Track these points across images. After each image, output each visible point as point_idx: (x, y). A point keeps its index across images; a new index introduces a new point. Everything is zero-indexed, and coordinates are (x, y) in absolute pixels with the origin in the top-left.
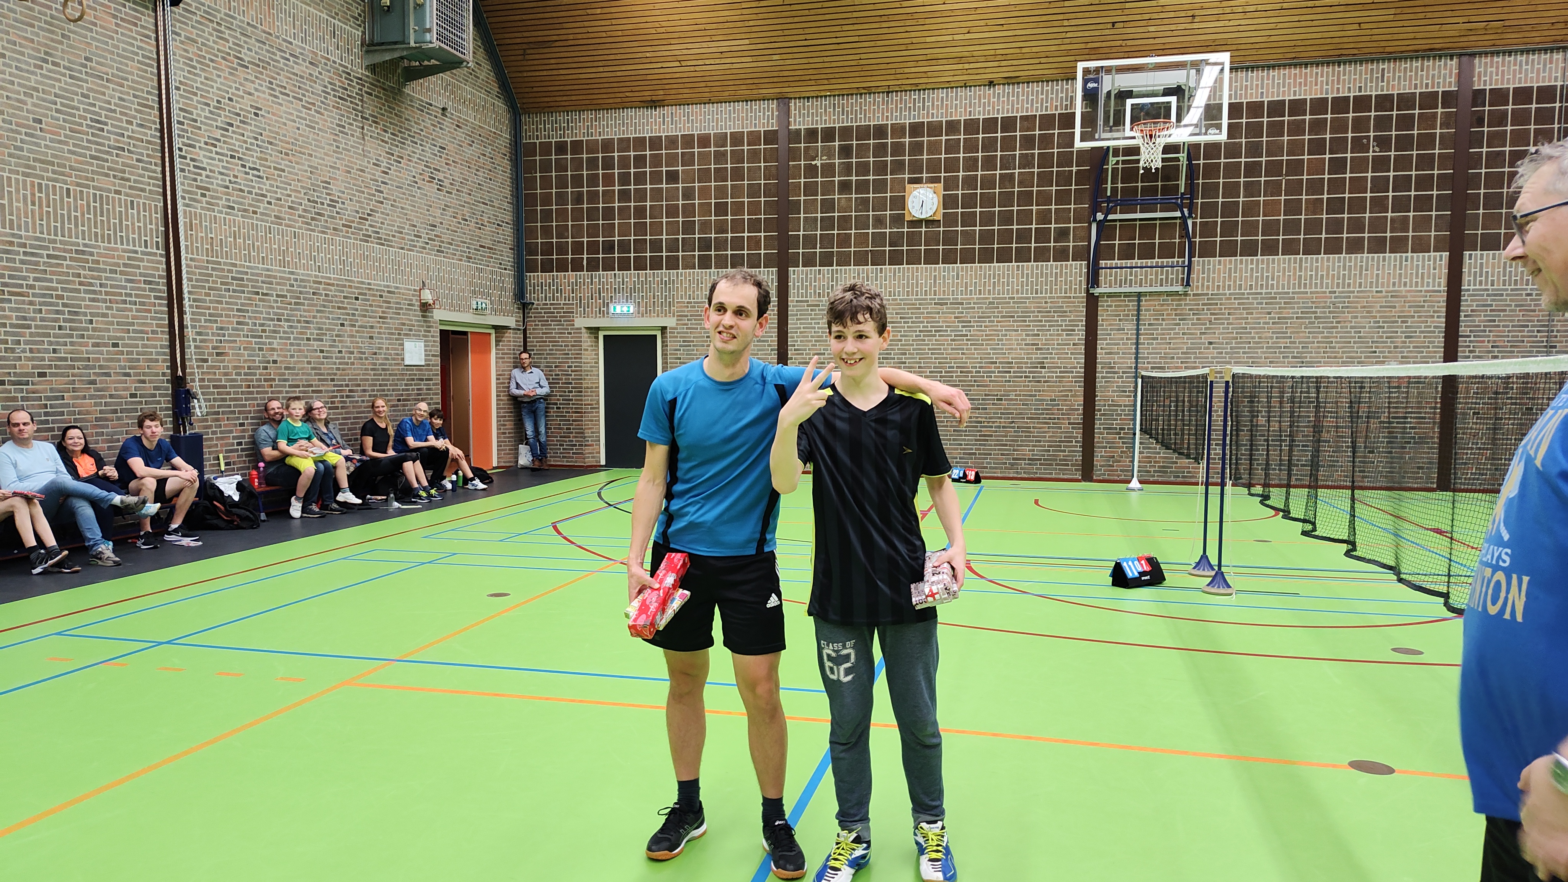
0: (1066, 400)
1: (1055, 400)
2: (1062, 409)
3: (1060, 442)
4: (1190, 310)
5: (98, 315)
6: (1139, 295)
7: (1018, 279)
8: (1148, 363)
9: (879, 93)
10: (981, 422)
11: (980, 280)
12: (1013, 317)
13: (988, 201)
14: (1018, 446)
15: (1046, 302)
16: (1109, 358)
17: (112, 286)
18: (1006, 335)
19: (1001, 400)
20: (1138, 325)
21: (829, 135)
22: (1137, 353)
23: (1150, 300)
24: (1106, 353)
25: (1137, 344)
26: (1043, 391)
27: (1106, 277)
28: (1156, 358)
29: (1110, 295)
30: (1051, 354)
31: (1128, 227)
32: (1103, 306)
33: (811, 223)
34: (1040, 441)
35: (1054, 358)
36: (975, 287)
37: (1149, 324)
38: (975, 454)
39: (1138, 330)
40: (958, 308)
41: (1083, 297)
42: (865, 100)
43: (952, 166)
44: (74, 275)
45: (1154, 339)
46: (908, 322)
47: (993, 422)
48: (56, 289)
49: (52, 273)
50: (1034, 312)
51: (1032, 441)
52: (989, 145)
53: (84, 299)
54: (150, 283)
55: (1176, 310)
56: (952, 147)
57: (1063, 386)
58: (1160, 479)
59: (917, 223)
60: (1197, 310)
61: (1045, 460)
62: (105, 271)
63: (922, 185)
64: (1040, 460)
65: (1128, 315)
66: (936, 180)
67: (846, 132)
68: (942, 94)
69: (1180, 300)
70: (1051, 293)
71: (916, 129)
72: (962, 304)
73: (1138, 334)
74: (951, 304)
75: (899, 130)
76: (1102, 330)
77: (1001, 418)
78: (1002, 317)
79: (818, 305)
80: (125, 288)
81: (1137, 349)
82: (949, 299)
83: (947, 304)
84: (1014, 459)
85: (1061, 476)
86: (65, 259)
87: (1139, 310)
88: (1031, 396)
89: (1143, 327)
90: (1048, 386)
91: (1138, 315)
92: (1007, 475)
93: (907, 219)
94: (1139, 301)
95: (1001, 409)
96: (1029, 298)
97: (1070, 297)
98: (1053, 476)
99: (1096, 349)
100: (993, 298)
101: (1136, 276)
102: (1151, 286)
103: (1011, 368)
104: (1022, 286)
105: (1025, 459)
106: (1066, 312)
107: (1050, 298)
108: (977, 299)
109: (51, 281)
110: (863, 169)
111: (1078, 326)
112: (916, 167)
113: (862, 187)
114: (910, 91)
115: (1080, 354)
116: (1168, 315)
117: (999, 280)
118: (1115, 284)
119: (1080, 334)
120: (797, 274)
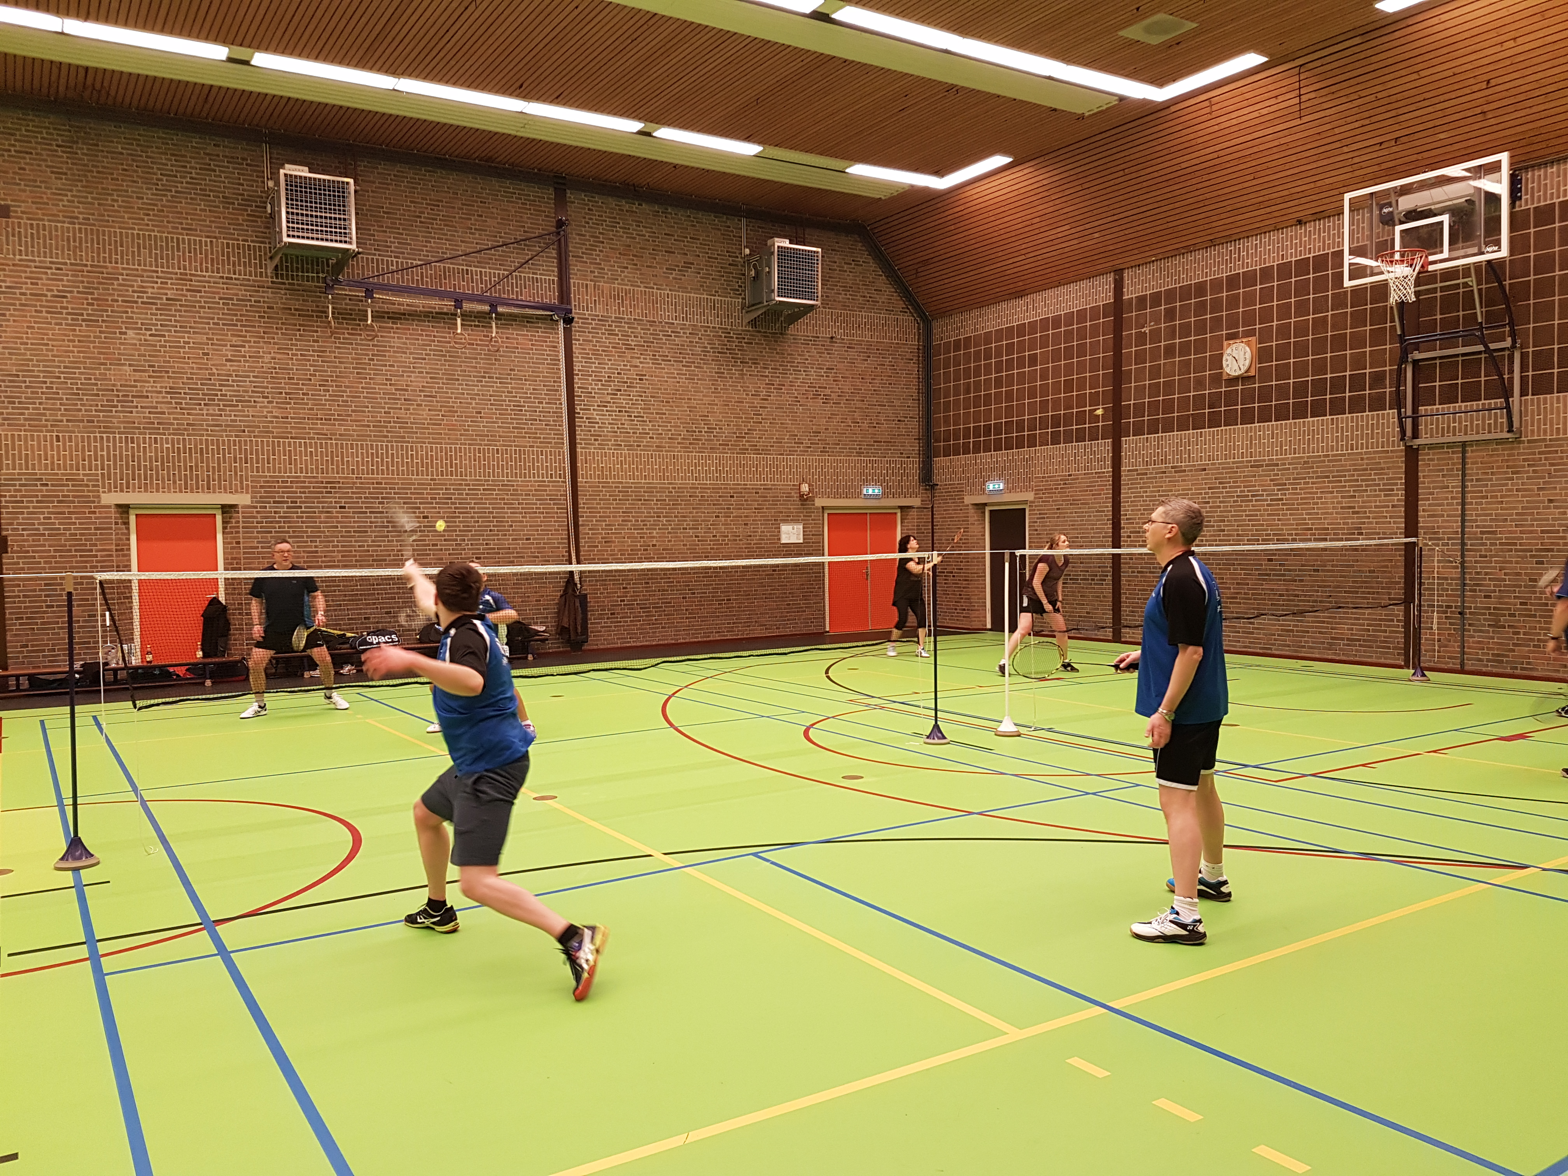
0: (1385, 572)
1: (1374, 572)
2: (1382, 583)
3: (1380, 620)
4: (1524, 461)
5: (516, 522)
6: (1464, 444)
7: (1332, 434)
8: (1477, 527)
9: (1199, 250)
10: (1297, 596)
11: (1295, 438)
12: (1328, 477)
13: (1301, 349)
14: (1337, 623)
15: (1362, 459)
16: (1431, 522)
17: (526, 504)
18: (1321, 498)
19: (1318, 571)
20: (1463, 481)
21: (1156, 299)
22: (1463, 515)
23: (1477, 451)
24: (1429, 516)
25: (1463, 504)
26: (1362, 561)
27: (1426, 426)
28: (1486, 521)
29: (1432, 447)
30: (1369, 518)
31: (1449, 366)
32: (1424, 460)
33: (1140, 390)
34: (1358, 619)
35: (1371, 523)
36: (1290, 447)
37: (1477, 480)
38: (1292, 631)
39: (1464, 486)
40: (1274, 470)
41: (1401, 451)
42: (1187, 259)
43: (1266, 315)
44: (500, 499)
45: (1482, 497)
46: (1226, 488)
47: (1310, 596)
48: (489, 508)
49: (486, 499)
50: (1349, 470)
51: (1350, 618)
52: (1302, 288)
53: (507, 513)
54: (554, 500)
55: (1507, 461)
56: (1266, 295)
57: (1383, 556)
58: (1494, 670)
59: (1233, 381)
60: (1533, 460)
61: (1364, 641)
62: (522, 495)
63: (1238, 341)
64: (1359, 640)
65: (1452, 470)
66: (1251, 333)
67: (1170, 295)
68: (1255, 241)
69: (1512, 449)
70: (1367, 448)
71: (1233, 281)
72: (1277, 465)
73: (1463, 493)
74: (1267, 465)
75: (1217, 285)
76: (1424, 488)
77: (1318, 591)
78: (1317, 477)
79: (1146, 474)
80: (536, 504)
81: (1463, 510)
82: (1265, 460)
83: (1262, 466)
84: (1332, 638)
85: (1382, 661)
86: (495, 490)
87: (1464, 463)
88: (1347, 566)
89: (1469, 484)
90: (1366, 555)
91: (1464, 469)
92: (1326, 657)
93: (1225, 377)
94: (1464, 452)
95: (1317, 581)
96: (1344, 455)
97: (1387, 452)
98: (1374, 660)
99: (1417, 511)
100: (1308, 457)
101: (1460, 423)
102: (1478, 433)
103: (1327, 534)
104: (1337, 442)
105: (1343, 639)
106: (1382, 469)
107: (1366, 453)
108: (1293, 458)
109: (486, 504)
110: (1185, 330)
111: (1396, 484)
112: (1233, 322)
113: (1185, 349)
114: (1227, 243)
115: (1400, 517)
116: (1499, 467)
117: (1313, 437)
118: (1437, 433)
119: (1399, 494)
120: (1128, 442)
